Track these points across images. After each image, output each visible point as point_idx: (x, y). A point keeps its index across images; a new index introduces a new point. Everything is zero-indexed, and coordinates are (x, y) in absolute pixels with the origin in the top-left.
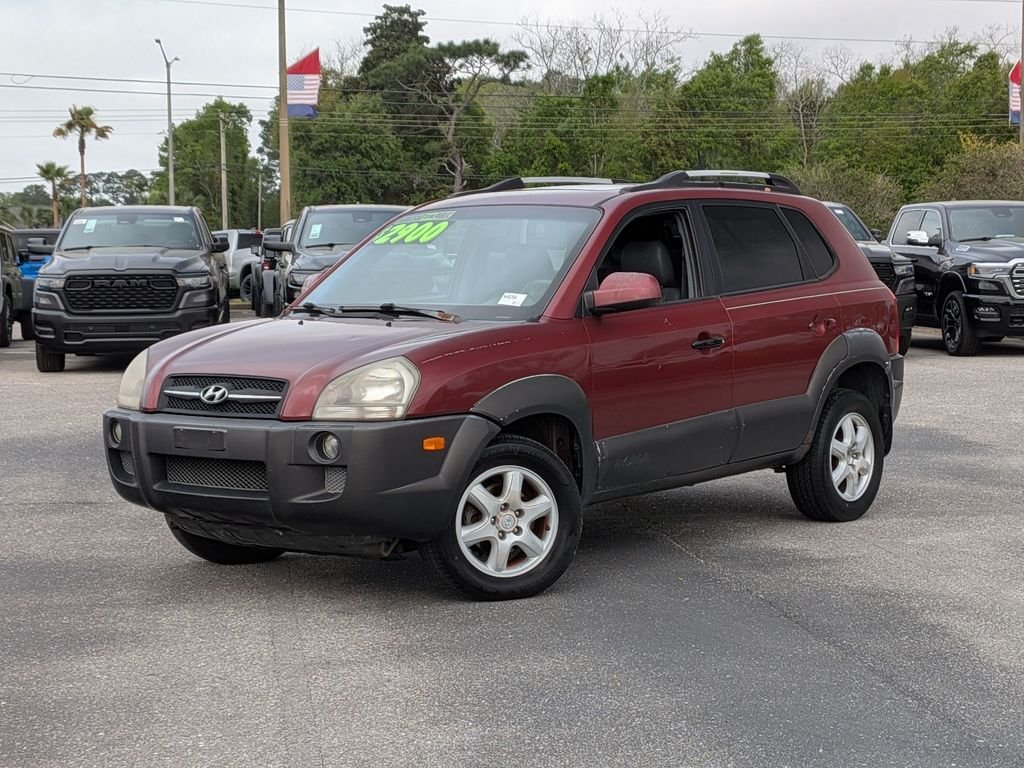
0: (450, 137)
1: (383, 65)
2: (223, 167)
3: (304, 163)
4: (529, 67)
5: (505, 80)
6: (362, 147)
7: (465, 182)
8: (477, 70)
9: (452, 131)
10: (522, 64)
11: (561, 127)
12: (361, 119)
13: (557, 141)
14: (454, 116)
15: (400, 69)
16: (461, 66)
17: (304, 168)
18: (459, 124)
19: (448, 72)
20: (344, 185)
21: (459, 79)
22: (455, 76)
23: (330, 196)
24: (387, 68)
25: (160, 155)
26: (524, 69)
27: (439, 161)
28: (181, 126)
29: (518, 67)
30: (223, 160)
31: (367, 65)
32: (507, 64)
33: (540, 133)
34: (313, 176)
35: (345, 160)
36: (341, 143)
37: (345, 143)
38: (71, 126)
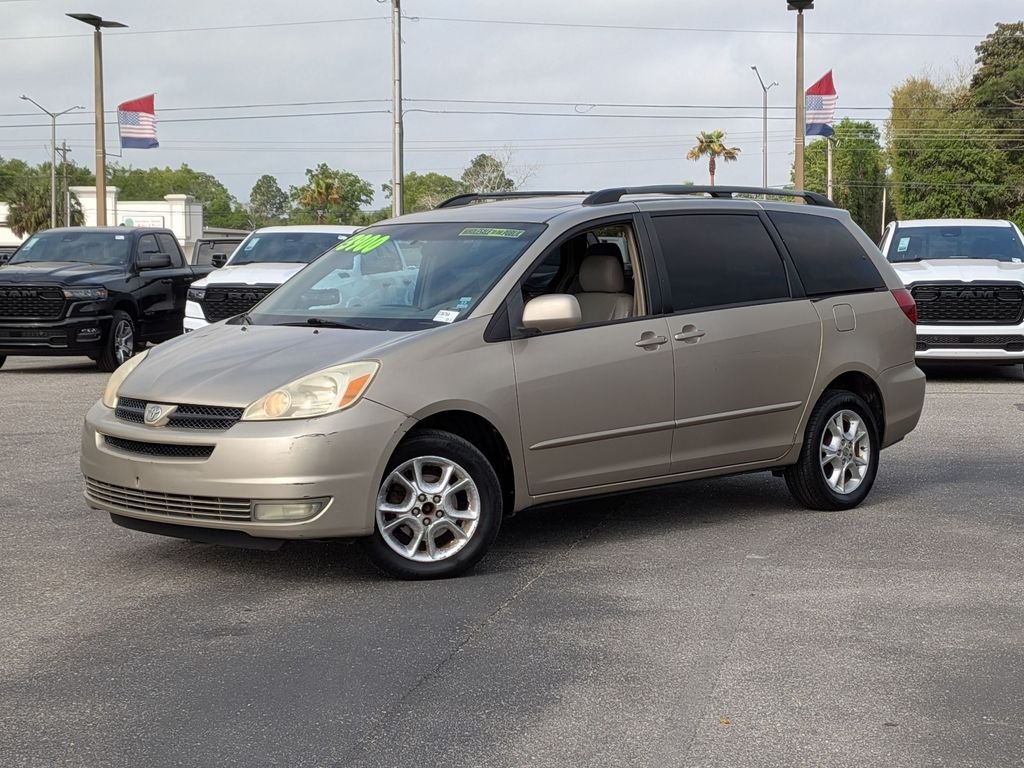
1: (991, 81)
2: (829, 183)
3: (908, 177)
6: (965, 161)
12: (963, 134)
15: (1007, 85)
17: (909, 183)
20: (948, 198)
23: (934, 209)
24: (996, 84)
30: (830, 178)
31: (977, 81)
34: (917, 191)
35: (949, 174)
36: (944, 158)
37: (948, 158)
38: (702, 150)
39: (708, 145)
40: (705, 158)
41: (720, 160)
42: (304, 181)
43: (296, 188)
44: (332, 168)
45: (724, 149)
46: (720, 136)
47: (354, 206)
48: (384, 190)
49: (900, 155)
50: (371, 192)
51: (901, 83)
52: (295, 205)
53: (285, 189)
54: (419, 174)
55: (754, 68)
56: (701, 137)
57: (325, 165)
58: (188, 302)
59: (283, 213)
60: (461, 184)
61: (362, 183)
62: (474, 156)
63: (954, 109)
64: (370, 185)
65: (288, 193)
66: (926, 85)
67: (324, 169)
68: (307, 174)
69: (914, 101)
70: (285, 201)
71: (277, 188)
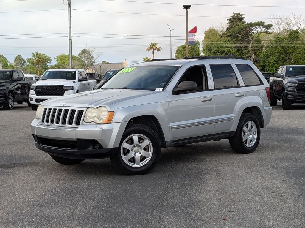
0: (250, 48)
1: (232, 29)
4: (273, 28)
5: (266, 32)
6: (225, 52)
7: (254, 61)
8: (258, 30)
9: (251, 47)
10: (271, 28)
11: (282, 45)
12: (225, 44)
13: (281, 49)
14: (251, 43)
15: (236, 30)
16: (254, 29)
18: (253, 45)
19: (250, 31)
21: (254, 32)
22: (253, 32)
24: (233, 30)
25: (175, 55)
26: (272, 29)
27: (247, 55)
28: (180, 47)
29: (270, 29)
31: (228, 29)
32: (267, 28)
33: (276, 47)
36: (220, 51)
37: (221, 51)
38: (150, 48)
39: (153, 47)
40: (152, 50)
41: (156, 51)
42: (31, 57)
43: (28, 59)
44: (40, 53)
45: (157, 48)
46: (156, 44)
47: (45, 64)
48: (54, 59)
49: (207, 50)
50: (51, 60)
51: (207, 29)
52: (28, 63)
53: (25, 59)
54: (65, 54)
55: (168, 25)
56: (151, 44)
57: (38, 52)
58: (30, 90)
59: (24, 66)
60: (78, 58)
61: (48, 57)
62: (82, 49)
63: (222, 37)
64: (50, 58)
65: (26, 60)
66: (214, 30)
67: (37, 53)
68: (32, 54)
69: (211, 34)
70: (24, 62)
71: (22, 58)
